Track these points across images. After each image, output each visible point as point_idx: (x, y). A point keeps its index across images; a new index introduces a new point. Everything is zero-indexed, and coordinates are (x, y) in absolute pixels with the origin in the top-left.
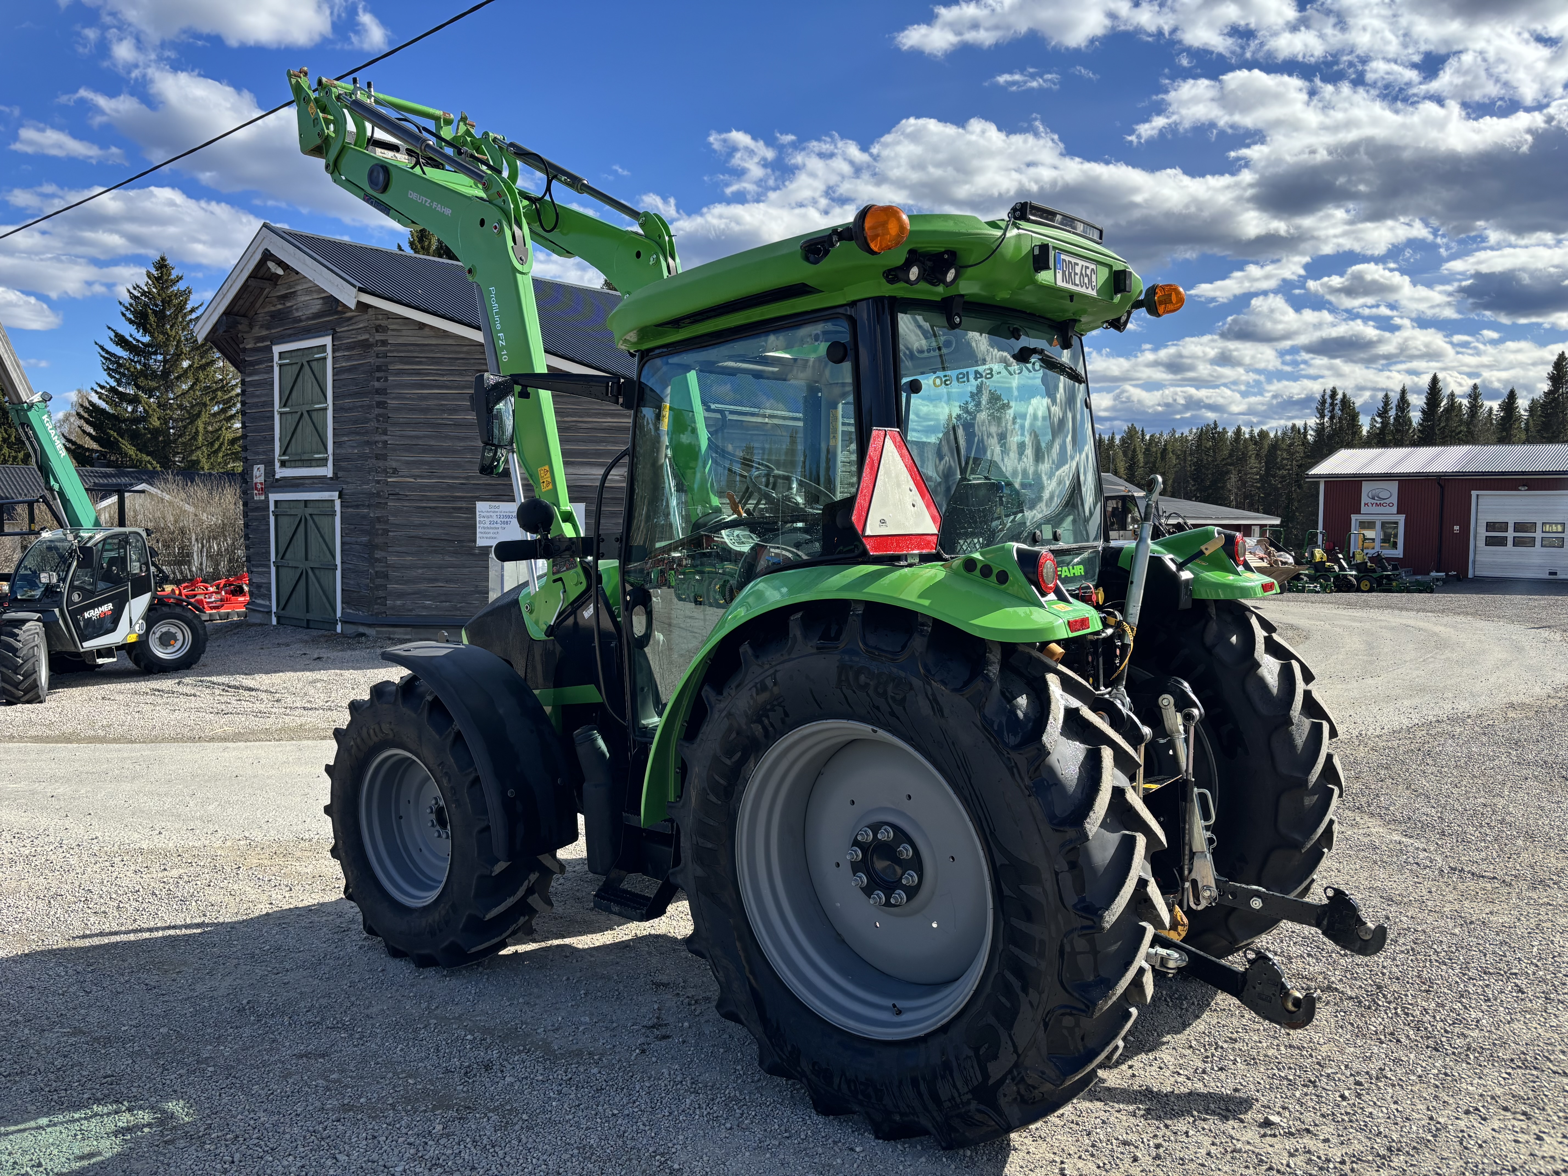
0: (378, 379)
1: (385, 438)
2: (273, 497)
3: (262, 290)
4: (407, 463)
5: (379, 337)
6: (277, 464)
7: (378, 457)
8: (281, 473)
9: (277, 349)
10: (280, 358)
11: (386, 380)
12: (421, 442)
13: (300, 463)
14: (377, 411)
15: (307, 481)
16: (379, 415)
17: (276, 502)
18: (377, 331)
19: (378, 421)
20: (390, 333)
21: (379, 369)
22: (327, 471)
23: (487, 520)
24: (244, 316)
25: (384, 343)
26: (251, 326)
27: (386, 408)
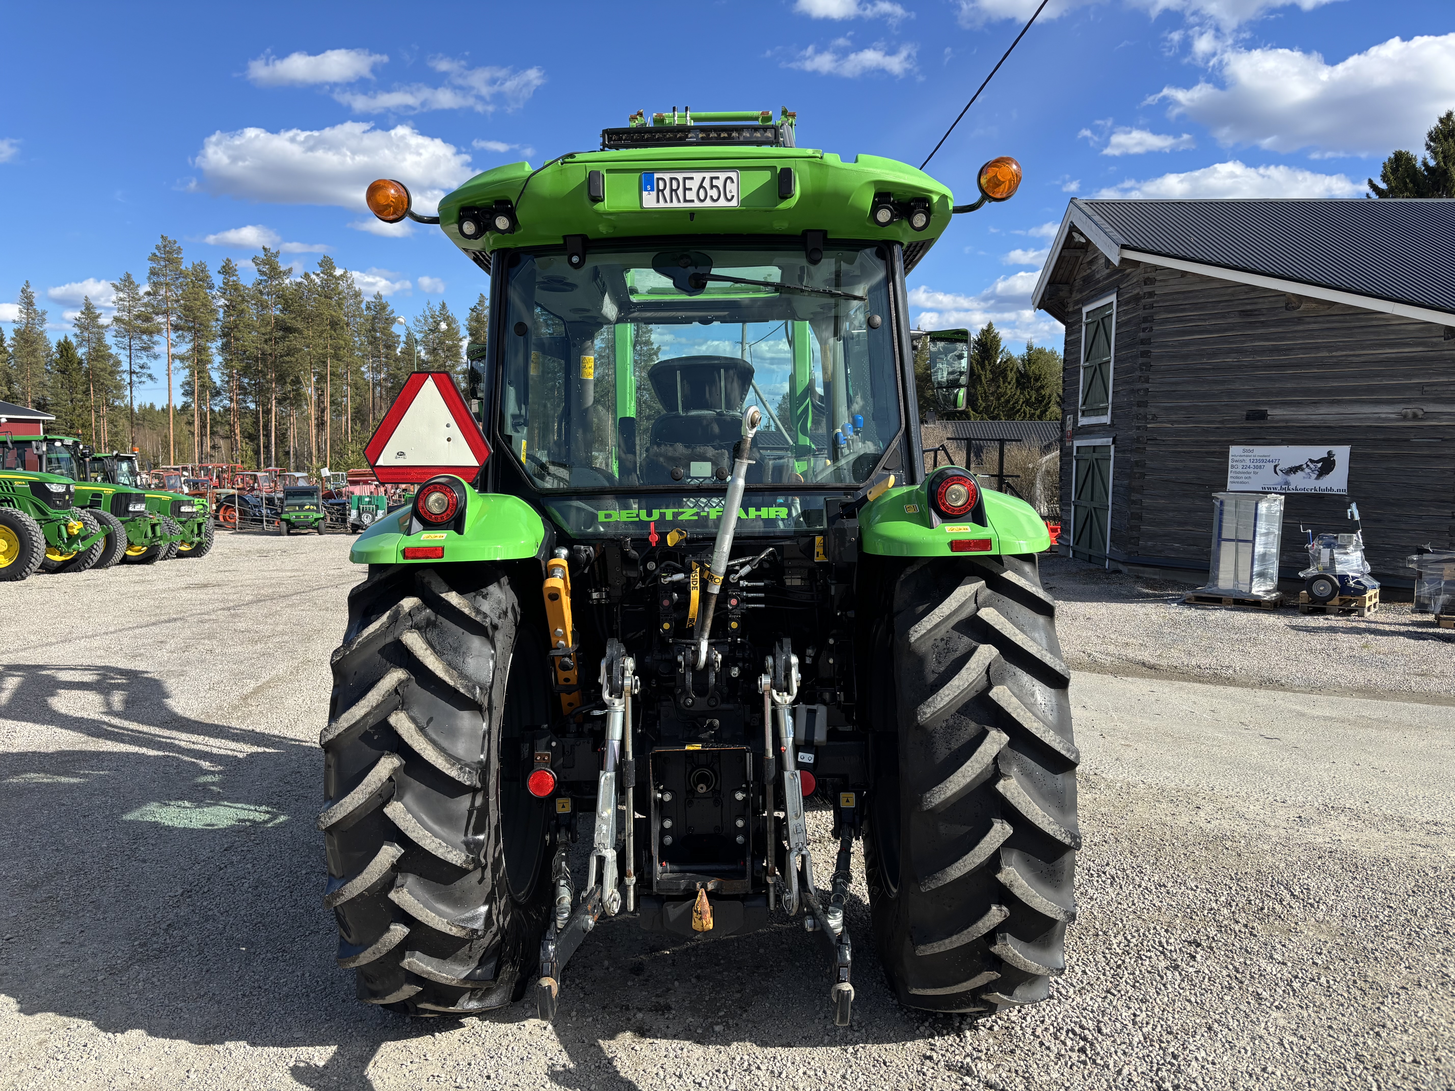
0: (1144, 330)
1: (1147, 385)
2: (1077, 443)
3: (1078, 258)
4: (1166, 409)
5: (1147, 289)
6: (1080, 414)
7: (1139, 404)
8: (1083, 421)
9: (1085, 310)
10: (1087, 318)
11: (1151, 330)
12: (1179, 388)
13: (1092, 413)
14: (1141, 360)
15: (1096, 429)
16: (1143, 364)
17: (1078, 447)
18: (1145, 284)
19: (1142, 370)
20: (1157, 284)
21: (1145, 320)
22: (1106, 419)
23: (1240, 464)
24: (1067, 283)
25: (1151, 294)
26: (1071, 292)
27: (1149, 357)
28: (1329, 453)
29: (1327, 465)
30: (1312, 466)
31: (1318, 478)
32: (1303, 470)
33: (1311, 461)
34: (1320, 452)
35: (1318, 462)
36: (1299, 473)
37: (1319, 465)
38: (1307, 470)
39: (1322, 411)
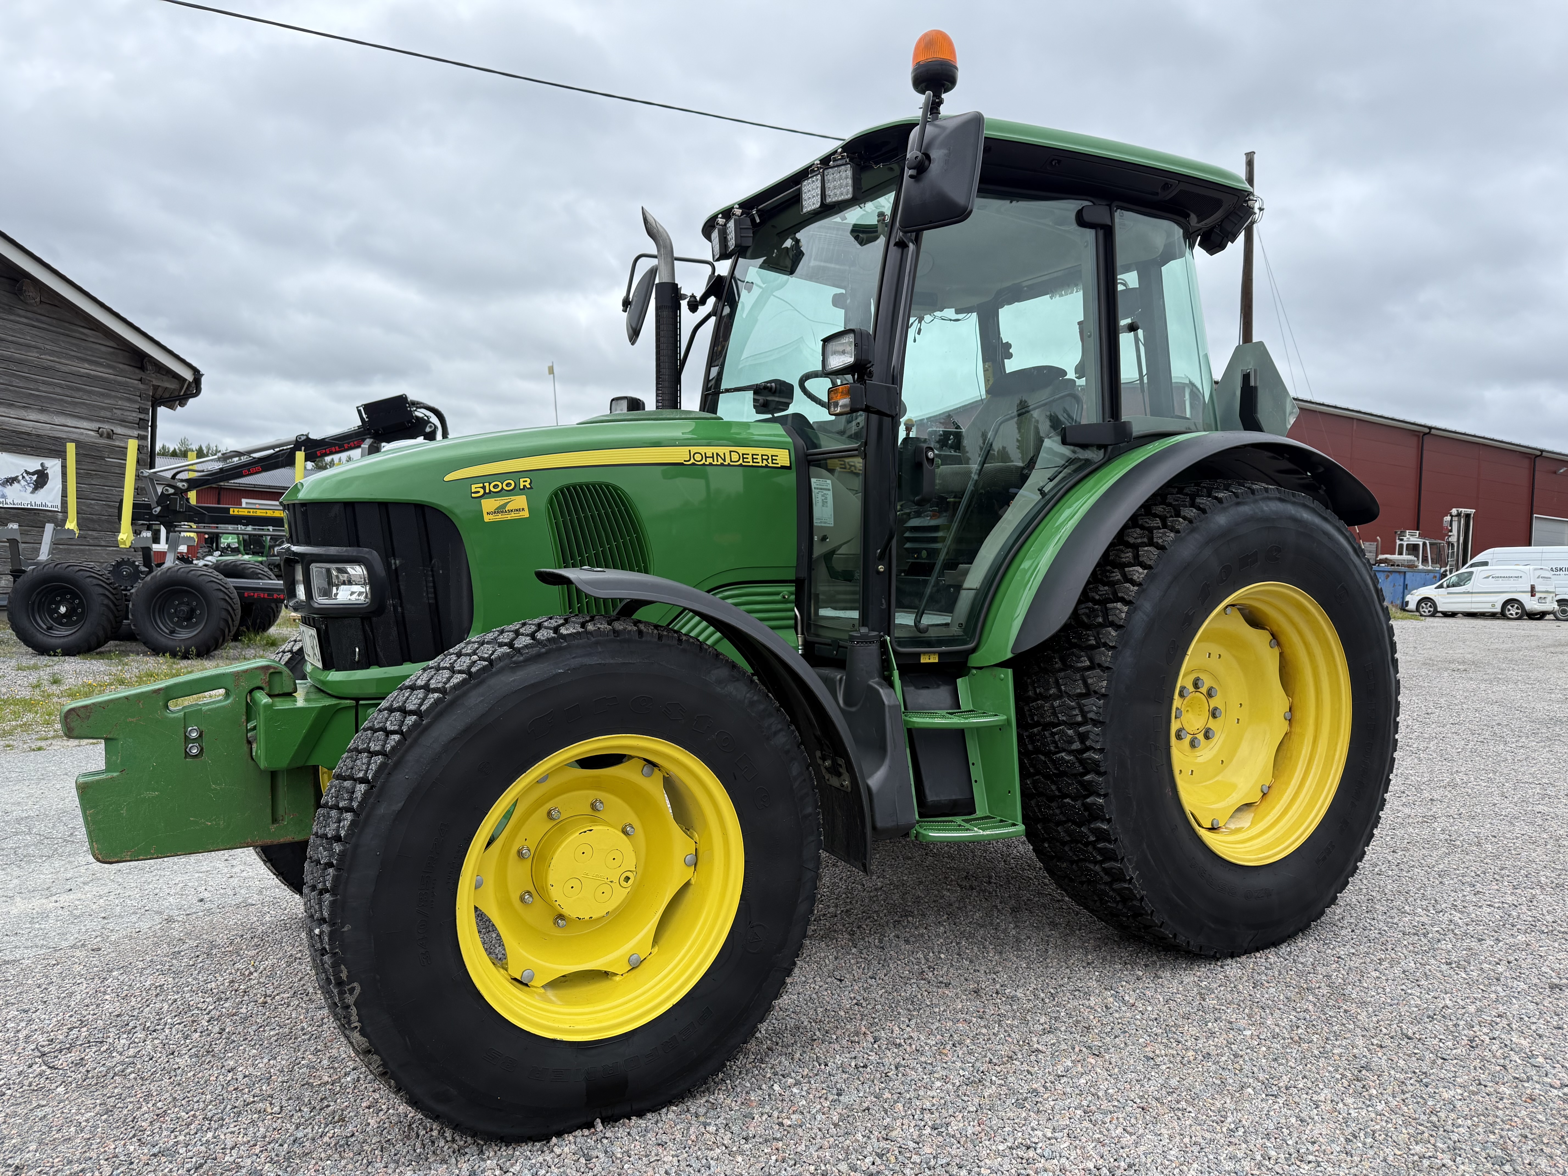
28: (42, 465)
29: (41, 479)
30: (27, 478)
31: (33, 492)
32: (19, 482)
33: (27, 473)
34: (33, 464)
35: (33, 474)
36: (16, 485)
37: (35, 477)
38: (23, 483)
39: (31, 418)
